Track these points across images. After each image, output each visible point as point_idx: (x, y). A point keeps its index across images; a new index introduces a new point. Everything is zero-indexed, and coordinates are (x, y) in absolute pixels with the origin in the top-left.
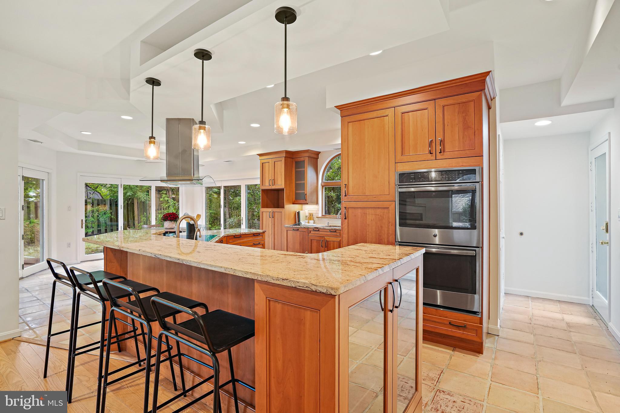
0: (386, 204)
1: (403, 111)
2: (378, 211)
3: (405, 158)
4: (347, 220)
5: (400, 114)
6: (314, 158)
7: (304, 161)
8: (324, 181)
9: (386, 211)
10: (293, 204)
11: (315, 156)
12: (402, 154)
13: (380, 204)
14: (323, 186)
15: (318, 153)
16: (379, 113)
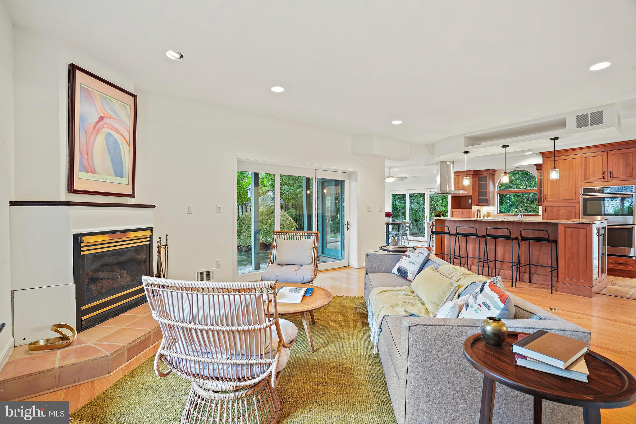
0: (573, 204)
1: (586, 156)
2: (568, 208)
3: (586, 181)
4: (546, 213)
5: (584, 158)
6: (493, 174)
7: (487, 177)
8: (499, 190)
9: (573, 208)
10: (476, 206)
11: (493, 173)
12: (585, 179)
13: (570, 204)
14: (498, 194)
15: (495, 171)
16: (570, 157)
